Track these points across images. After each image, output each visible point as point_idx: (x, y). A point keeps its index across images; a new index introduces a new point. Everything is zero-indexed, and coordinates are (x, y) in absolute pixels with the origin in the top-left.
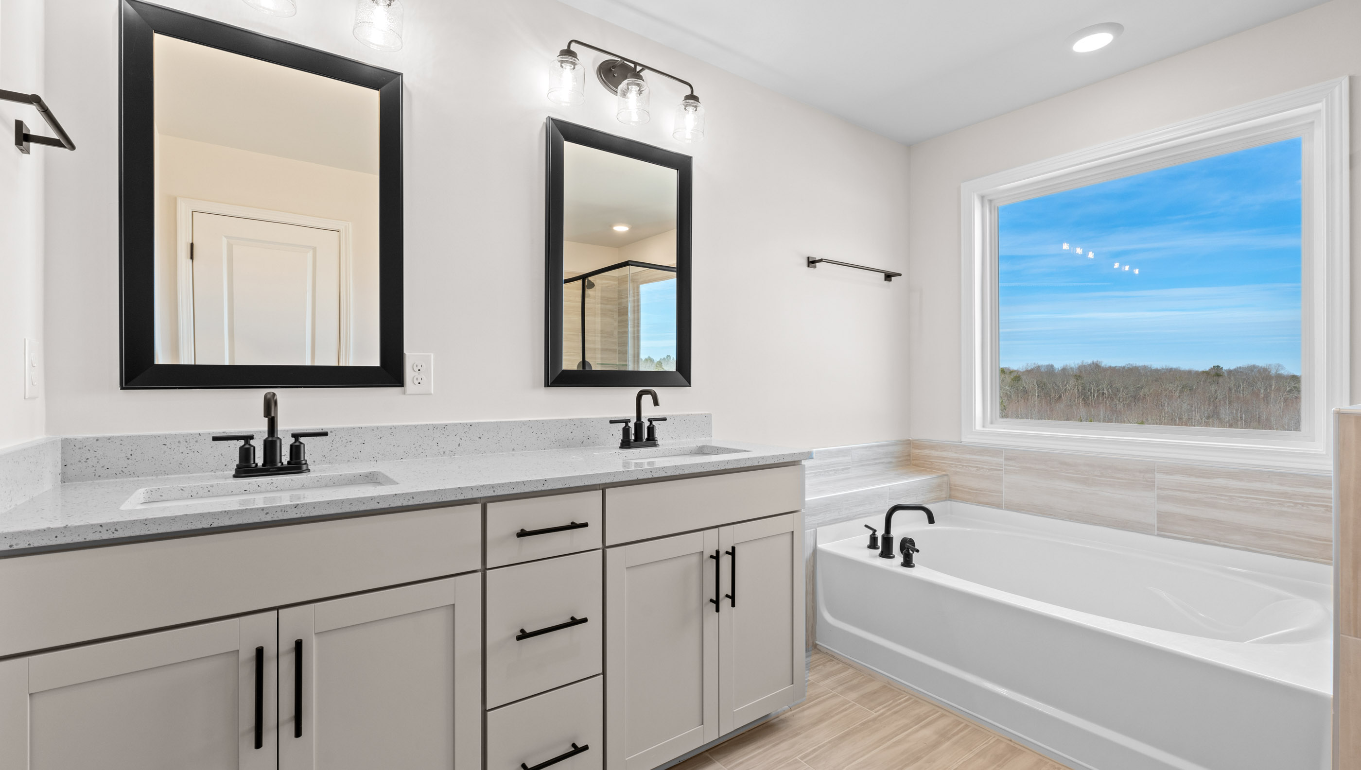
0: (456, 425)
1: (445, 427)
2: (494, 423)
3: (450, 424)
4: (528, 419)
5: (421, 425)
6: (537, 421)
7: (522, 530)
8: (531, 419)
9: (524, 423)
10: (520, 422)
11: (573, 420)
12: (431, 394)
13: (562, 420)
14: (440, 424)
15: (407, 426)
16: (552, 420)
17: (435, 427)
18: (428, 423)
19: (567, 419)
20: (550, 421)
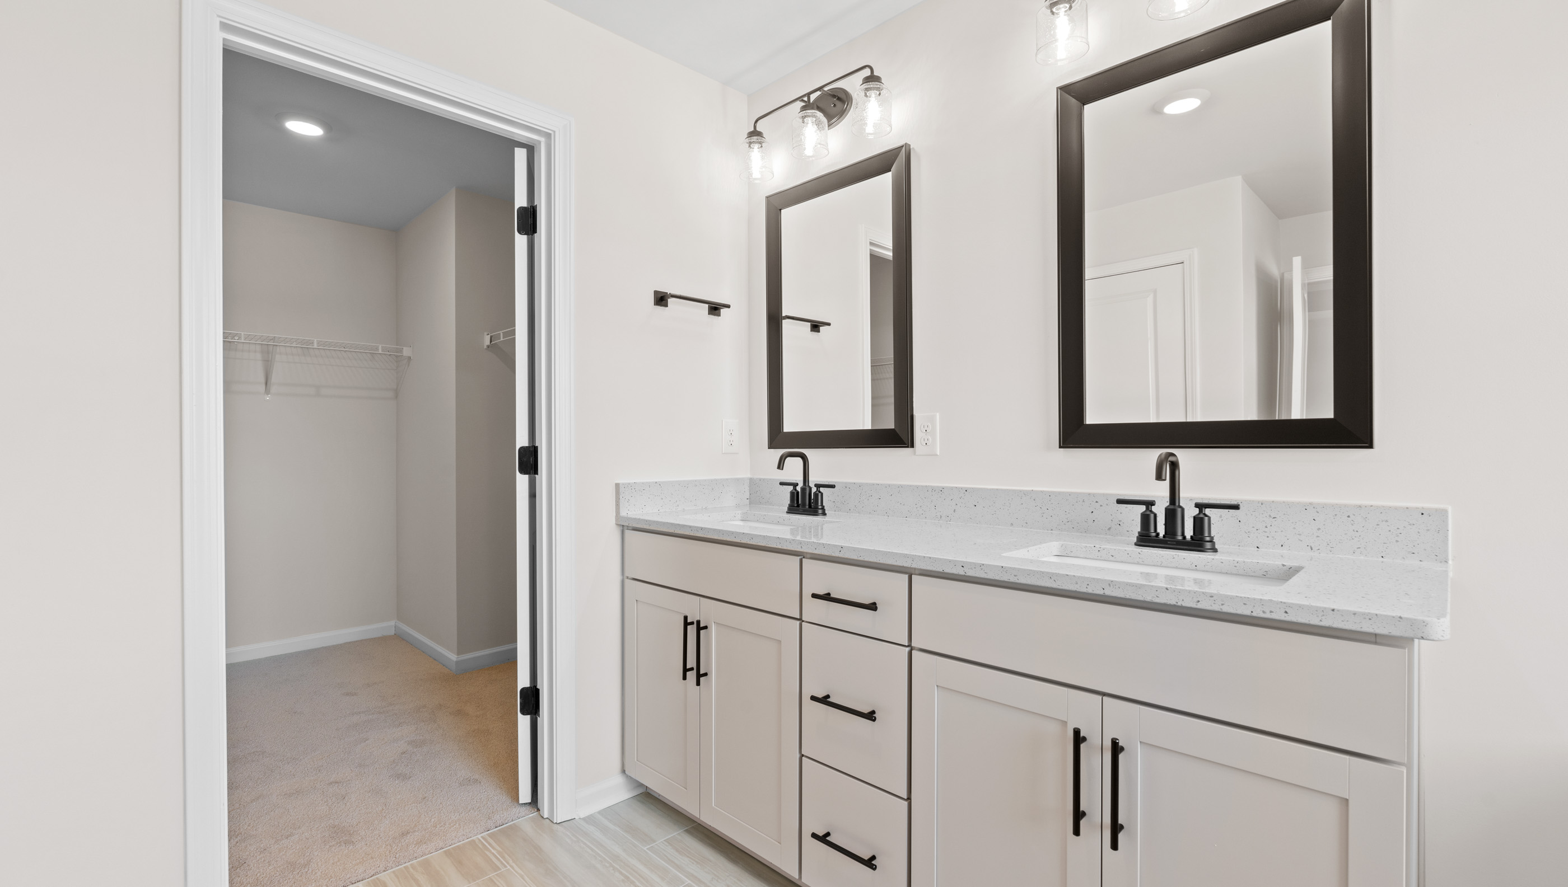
0: (952, 488)
1: (942, 490)
2: (990, 489)
3: (947, 487)
4: (1031, 489)
5: (922, 486)
6: (1042, 492)
7: (829, 594)
8: (1035, 489)
9: (1025, 493)
10: (1021, 491)
11: (1094, 495)
12: (937, 455)
13: (1078, 494)
14: (938, 487)
15: (911, 486)
16: (1063, 492)
17: (933, 489)
18: (928, 484)
19: (1084, 493)
20: (1060, 493)
